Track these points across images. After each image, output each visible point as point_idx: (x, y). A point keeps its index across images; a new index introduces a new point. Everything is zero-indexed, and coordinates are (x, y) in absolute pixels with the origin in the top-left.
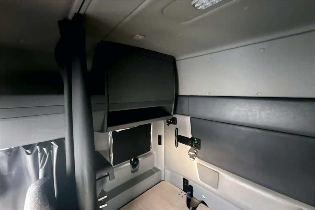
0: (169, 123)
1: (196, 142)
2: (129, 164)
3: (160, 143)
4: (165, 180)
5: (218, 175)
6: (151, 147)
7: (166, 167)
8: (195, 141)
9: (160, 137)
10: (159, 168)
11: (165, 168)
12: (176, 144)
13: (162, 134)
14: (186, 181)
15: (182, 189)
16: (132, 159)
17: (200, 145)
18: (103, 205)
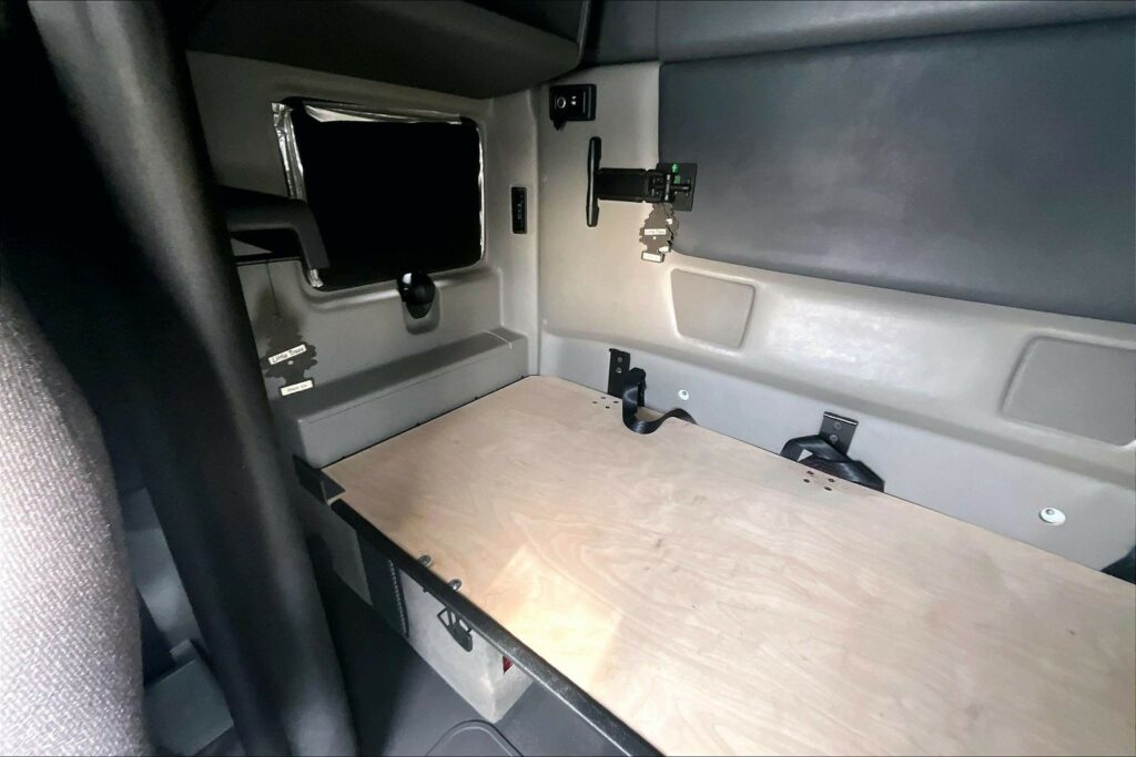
0: (560, 118)
1: (677, 180)
2: (394, 293)
3: (520, 226)
4: (542, 372)
5: (750, 295)
6: (482, 244)
7: (545, 322)
8: (673, 175)
9: (519, 196)
10: (517, 330)
11: (540, 323)
12: (591, 208)
13: (529, 178)
14: (620, 359)
15: (606, 390)
16: (407, 278)
17: (691, 188)
18: (298, 385)
